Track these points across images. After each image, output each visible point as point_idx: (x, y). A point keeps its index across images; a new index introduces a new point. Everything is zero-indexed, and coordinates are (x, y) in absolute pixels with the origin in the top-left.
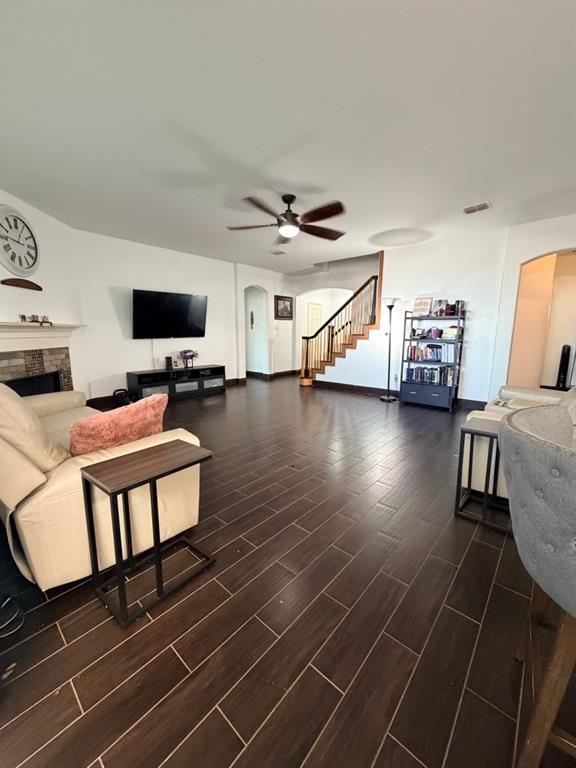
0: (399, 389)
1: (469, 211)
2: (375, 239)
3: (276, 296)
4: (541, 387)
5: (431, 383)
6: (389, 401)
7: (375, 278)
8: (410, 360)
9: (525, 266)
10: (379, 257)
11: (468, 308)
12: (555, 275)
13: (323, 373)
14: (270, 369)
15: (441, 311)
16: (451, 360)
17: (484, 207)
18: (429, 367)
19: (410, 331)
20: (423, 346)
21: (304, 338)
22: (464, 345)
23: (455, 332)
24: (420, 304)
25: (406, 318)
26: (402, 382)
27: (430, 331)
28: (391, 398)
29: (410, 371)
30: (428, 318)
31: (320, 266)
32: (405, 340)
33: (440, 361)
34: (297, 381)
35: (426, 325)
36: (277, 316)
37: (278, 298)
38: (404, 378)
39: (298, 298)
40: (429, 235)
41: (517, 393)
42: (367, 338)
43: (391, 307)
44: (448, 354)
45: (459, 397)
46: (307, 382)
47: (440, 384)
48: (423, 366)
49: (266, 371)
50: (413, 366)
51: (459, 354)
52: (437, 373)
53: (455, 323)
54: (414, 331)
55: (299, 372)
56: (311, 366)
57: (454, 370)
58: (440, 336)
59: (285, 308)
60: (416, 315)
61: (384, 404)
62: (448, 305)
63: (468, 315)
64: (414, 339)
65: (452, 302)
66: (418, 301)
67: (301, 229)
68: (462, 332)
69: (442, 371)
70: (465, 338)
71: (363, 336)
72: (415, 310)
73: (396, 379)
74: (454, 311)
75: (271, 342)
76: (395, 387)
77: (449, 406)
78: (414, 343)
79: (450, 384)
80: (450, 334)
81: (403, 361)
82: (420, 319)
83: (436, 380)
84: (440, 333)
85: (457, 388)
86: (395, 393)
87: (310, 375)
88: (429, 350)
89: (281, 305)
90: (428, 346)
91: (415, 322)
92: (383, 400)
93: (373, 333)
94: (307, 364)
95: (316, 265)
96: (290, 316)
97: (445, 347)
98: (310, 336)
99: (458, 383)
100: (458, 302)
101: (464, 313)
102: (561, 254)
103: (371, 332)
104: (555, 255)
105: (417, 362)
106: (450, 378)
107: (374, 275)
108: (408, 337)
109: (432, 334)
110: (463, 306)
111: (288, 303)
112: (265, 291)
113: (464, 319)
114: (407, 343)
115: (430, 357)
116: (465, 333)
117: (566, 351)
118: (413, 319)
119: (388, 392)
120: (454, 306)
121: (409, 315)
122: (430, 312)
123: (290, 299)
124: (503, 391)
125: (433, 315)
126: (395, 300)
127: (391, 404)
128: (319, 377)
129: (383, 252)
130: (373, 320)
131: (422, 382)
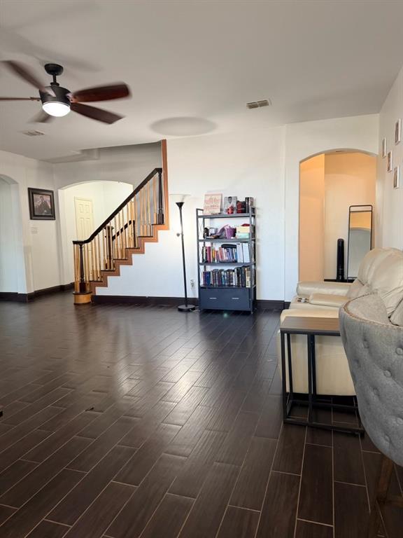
0: (197, 296)
1: (252, 106)
2: (156, 126)
3: (29, 189)
4: (325, 280)
5: (229, 285)
6: (188, 311)
7: (159, 170)
8: (206, 262)
9: (302, 164)
10: (161, 146)
11: (258, 205)
12: (325, 173)
13: (106, 285)
14: (28, 286)
15: (232, 209)
16: (247, 260)
17: (264, 104)
18: (226, 268)
19: (203, 230)
20: (217, 246)
21: (75, 243)
22: (257, 243)
23: (248, 229)
24: (210, 200)
25: (198, 217)
26: (200, 288)
27: (223, 230)
28: (190, 307)
29: (207, 275)
30: (219, 216)
31: (88, 152)
32: (199, 241)
33: (236, 261)
34: (70, 300)
35: (218, 224)
36: (34, 215)
37: (32, 192)
38: (202, 283)
39: (60, 191)
40: (213, 126)
41: (313, 289)
42: (156, 241)
43: (180, 205)
44: (243, 255)
45: (257, 298)
46: (84, 299)
47: (239, 286)
48: (219, 268)
49: (22, 290)
50: (209, 269)
51: (254, 252)
52: (234, 275)
53: (247, 221)
54: (206, 230)
55: (72, 286)
56: (89, 277)
57: (250, 269)
58: (234, 236)
59: (44, 204)
60: (207, 213)
61: (182, 315)
62: (238, 202)
63: (257, 212)
64: (208, 240)
65: (242, 199)
66: (208, 198)
67: (72, 109)
68: (254, 228)
69: (240, 272)
70: (258, 235)
71: (152, 238)
72: (206, 208)
73: (193, 285)
74: (244, 208)
75: (27, 250)
76: (193, 293)
77: (249, 309)
78: (208, 244)
79: (248, 286)
80: (243, 233)
81: (199, 264)
82: (212, 217)
83: (234, 283)
84: (234, 232)
85: (255, 289)
86: (193, 301)
87: (88, 289)
88: (224, 251)
89: (38, 200)
90: (223, 246)
91: (207, 220)
92: (181, 310)
93: (161, 233)
94: (82, 276)
95: (84, 151)
96: (51, 214)
97: (239, 247)
98: (83, 239)
99: (255, 283)
100: (247, 199)
101: (254, 210)
102: (328, 154)
103: (160, 233)
104: (323, 155)
105: (213, 264)
106: (248, 279)
107: (158, 167)
108: (201, 237)
109: (226, 233)
110: (252, 204)
111: (47, 199)
112: (15, 182)
113: (254, 216)
114: (201, 244)
115: (225, 258)
116: (257, 230)
117: (341, 244)
118: (204, 217)
119: (186, 300)
120: (244, 203)
121: (200, 213)
122: (221, 210)
123: (51, 194)
124: (300, 288)
125: (224, 213)
126: (184, 196)
127: (190, 315)
128: (100, 291)
129: (164, 141)
130: (161, 220)
131: (221, 286)
